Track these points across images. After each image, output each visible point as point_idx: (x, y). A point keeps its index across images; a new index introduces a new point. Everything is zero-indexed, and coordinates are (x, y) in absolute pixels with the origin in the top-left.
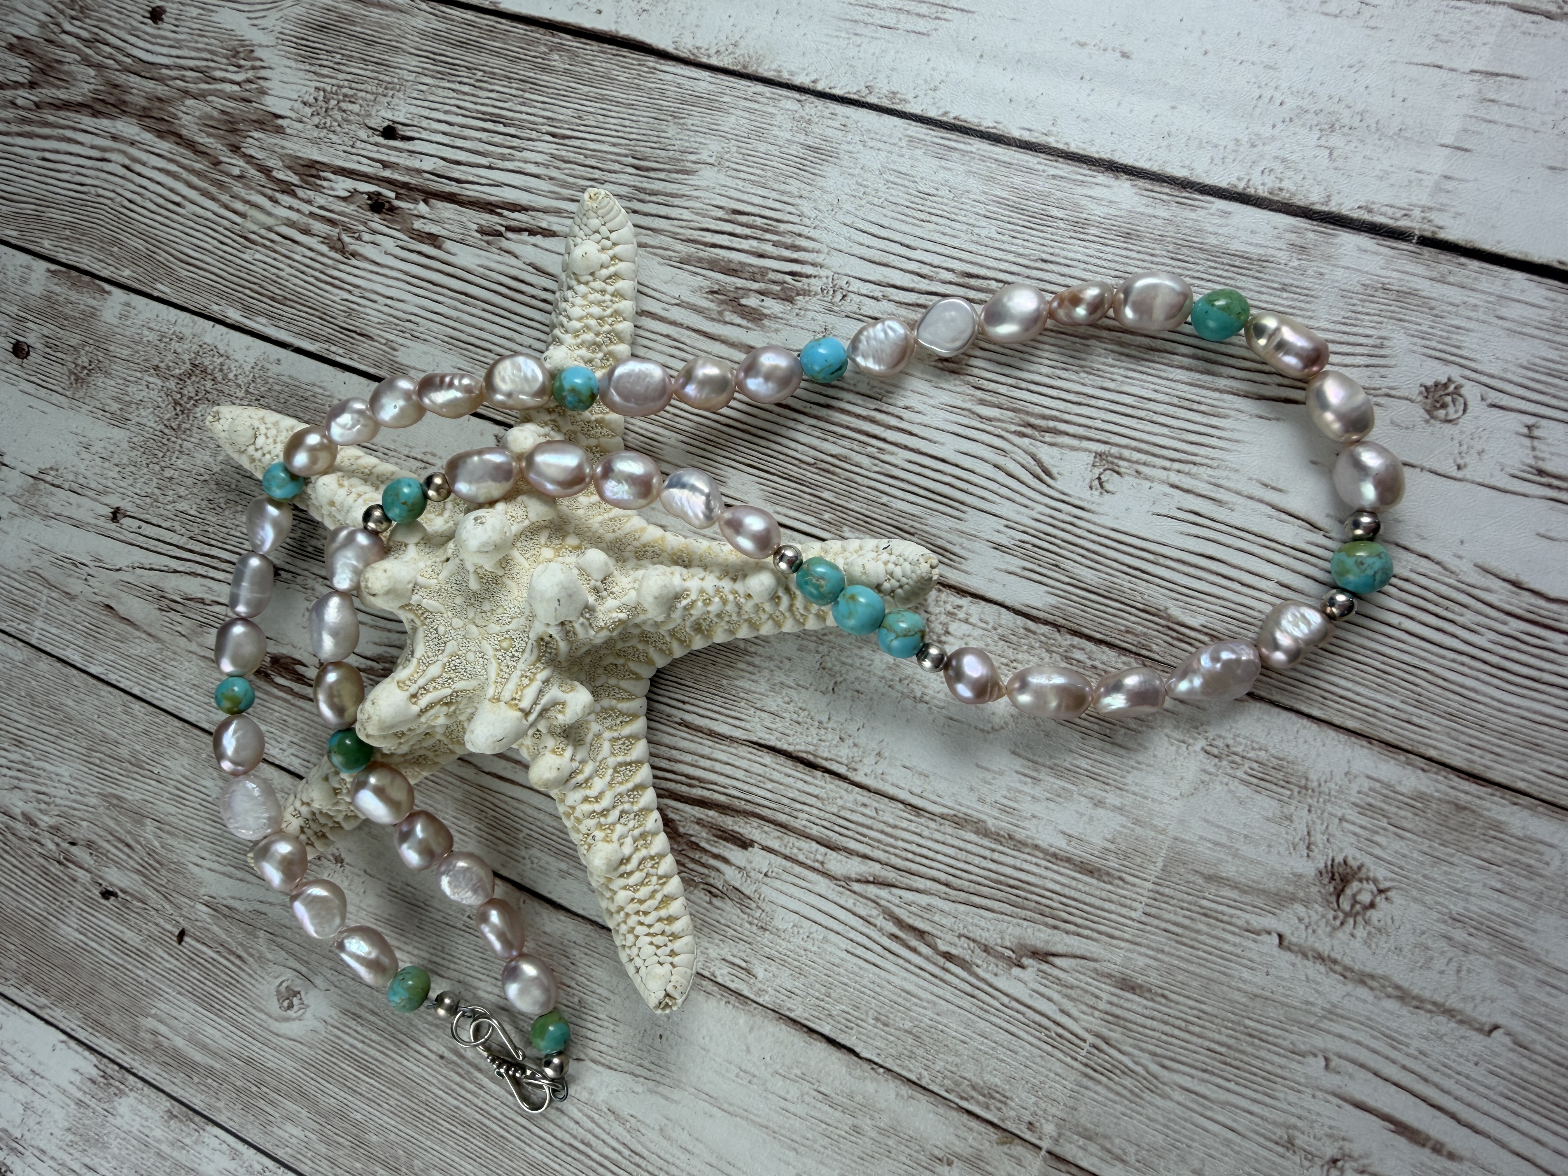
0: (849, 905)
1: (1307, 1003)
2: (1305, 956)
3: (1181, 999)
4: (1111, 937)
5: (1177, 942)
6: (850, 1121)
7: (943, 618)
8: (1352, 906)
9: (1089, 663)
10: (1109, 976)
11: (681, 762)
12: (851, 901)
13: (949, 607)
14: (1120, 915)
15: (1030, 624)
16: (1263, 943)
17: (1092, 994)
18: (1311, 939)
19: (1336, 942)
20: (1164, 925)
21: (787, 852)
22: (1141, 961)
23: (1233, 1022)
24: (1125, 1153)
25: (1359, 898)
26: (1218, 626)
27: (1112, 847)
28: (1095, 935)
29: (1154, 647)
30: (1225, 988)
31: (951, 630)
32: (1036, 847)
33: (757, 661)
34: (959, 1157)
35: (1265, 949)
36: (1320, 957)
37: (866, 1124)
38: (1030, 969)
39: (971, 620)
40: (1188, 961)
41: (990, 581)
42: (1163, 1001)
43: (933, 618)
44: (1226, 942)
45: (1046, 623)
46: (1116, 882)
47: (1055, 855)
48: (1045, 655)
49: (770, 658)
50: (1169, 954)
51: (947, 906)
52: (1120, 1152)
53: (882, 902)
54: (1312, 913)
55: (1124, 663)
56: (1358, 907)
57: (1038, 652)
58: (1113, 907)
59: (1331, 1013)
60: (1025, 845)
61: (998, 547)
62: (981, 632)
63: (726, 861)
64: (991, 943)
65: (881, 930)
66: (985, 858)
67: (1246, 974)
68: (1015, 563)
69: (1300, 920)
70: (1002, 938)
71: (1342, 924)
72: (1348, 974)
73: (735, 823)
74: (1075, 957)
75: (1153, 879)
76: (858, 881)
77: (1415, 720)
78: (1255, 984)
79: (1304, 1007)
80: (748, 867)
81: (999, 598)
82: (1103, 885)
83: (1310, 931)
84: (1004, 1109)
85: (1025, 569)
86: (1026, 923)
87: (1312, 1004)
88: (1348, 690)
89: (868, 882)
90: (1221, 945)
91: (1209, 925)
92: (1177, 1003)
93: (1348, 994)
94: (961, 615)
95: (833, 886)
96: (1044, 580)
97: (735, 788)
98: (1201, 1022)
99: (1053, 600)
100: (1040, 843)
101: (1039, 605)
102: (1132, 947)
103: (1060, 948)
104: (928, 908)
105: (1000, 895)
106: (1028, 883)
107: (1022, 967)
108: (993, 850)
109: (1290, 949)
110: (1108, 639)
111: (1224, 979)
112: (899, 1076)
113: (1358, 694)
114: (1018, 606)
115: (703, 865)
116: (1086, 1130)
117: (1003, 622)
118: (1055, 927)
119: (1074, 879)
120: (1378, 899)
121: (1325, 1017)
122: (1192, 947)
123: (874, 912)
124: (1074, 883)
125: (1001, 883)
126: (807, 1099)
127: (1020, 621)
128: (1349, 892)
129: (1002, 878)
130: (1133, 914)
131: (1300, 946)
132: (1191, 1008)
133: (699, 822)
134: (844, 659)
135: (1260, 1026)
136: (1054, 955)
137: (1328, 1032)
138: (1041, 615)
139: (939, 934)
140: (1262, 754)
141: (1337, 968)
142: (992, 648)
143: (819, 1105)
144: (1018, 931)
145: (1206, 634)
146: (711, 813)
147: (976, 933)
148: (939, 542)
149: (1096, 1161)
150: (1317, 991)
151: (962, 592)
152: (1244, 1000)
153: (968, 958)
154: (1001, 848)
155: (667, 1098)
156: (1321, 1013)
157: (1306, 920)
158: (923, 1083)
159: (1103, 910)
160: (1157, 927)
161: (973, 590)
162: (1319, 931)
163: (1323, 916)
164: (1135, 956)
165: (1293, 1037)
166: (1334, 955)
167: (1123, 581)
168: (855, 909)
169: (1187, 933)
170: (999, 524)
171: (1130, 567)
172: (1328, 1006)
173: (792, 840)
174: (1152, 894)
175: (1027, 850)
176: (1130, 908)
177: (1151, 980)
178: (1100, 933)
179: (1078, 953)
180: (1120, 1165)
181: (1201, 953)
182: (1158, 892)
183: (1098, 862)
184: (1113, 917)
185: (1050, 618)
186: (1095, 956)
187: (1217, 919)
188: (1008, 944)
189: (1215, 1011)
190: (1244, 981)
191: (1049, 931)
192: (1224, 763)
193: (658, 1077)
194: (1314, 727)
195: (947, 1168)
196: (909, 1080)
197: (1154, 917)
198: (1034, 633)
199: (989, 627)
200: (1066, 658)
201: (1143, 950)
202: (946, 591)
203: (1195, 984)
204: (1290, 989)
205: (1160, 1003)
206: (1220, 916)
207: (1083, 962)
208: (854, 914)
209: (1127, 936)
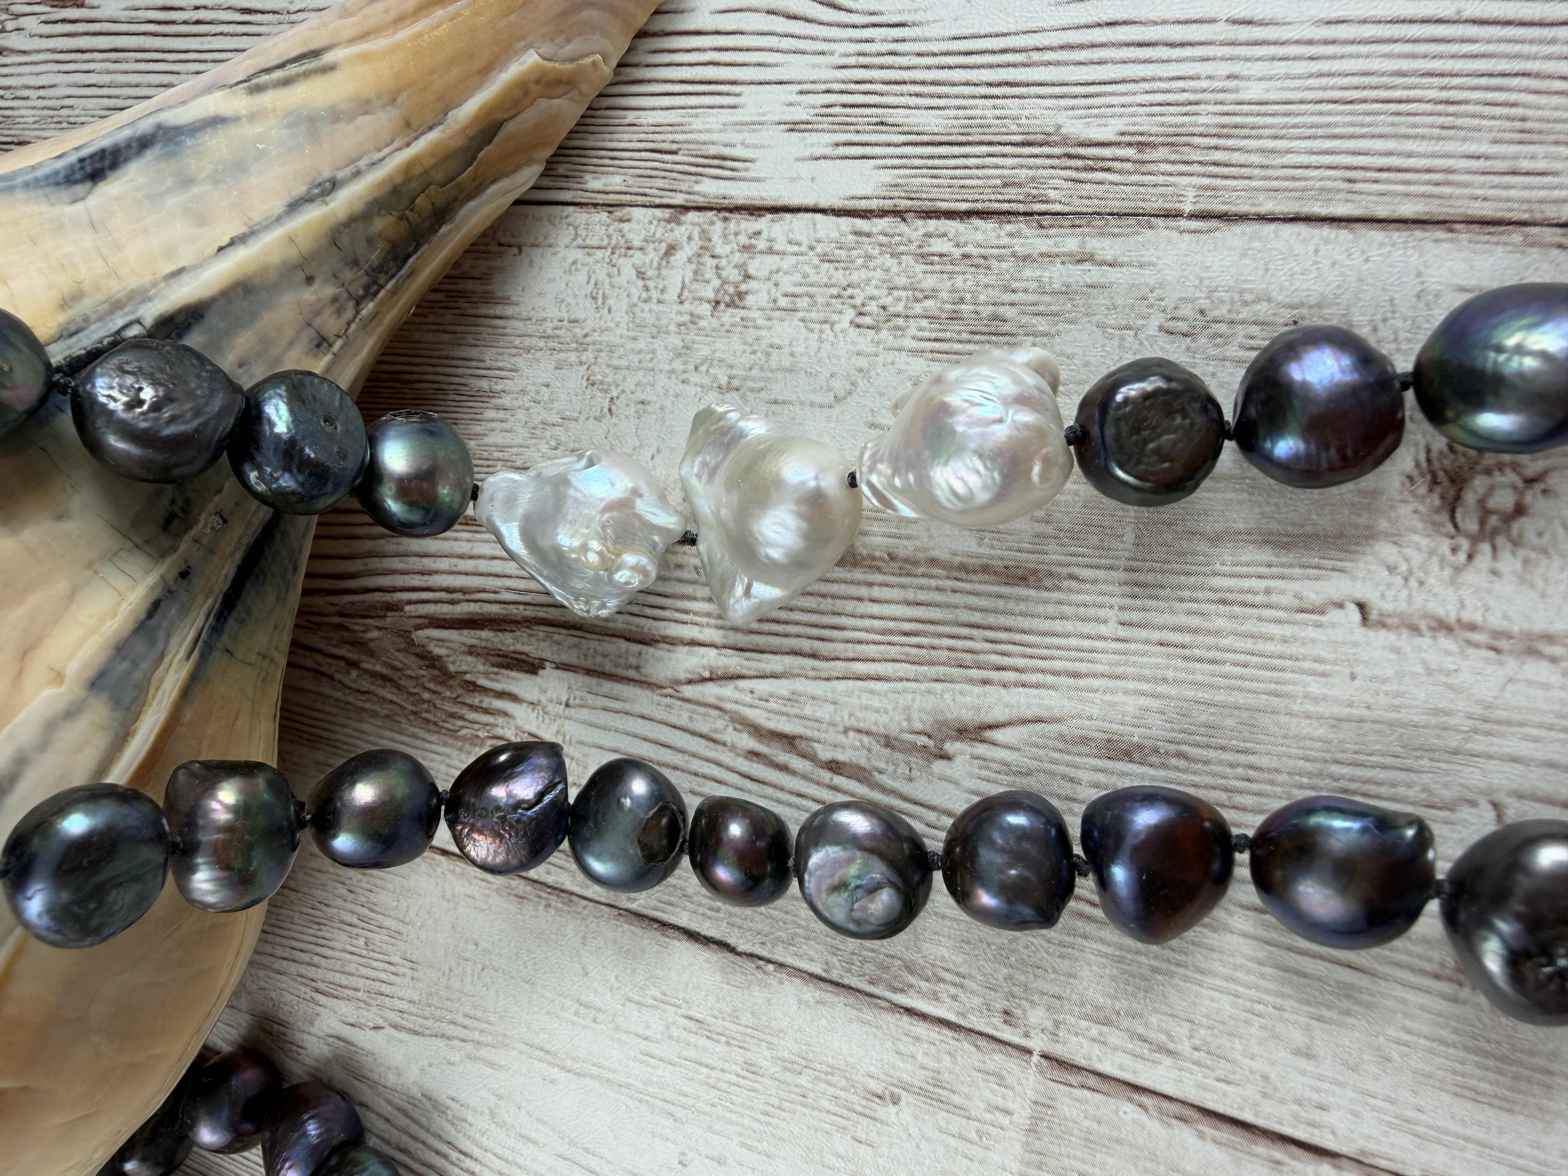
0: (683, 722)
1: (1438, 712)
2: (1414, 629)
3: (1212, 754)
4: (1076, 675)
5: (1185, 658)
6: (739, 1056)
7: (738, 258)
8: (1482, 522)
9: (957, 252)
10: (1085, 740)
11: (436, 572)
12: (685, 715)
13: (743, 240)
14: (1083, 636)
15: (861, 224)
16: (1333, 625)
17: (1064, 777)
18: (1419, 599)
19: (1465, 593)
20: (1157, 635)
21: (588, 664)
22: (1132, 704)
23: (1310, 775)
24: (1171, 1038)
25: (1491, 503)
26: (1146, 124)
27: (1049, 529)
28: (1050, 679)
29: (1052, 194)
30: (1283, 719)
31: (751, 271)
32: (933, 562)
33: (506, 401)
34: (907, 1088)
35: (1338, 635)
36: (1442, 626)
37: (762, 1056)
38: (959, 760)
39: (777, 247)
40: (1211, 686)
41: (792, 180)
42: (1182, 763)
43: (723, 262)
44: (1269, 638)
45: (883, 213)
46: (1066, 584)
47: (963, 567)
48: (891, 263)
49: (523, 392)
50: (1176, 682)
51: (819, 688)
52: (1163, 1038)
53: (728, 706)
54: (1410, 552)
55: (1011, 235)
56: (1493, 520)
57: (879, 261)
58: (1068, 626)
59: (1486, 721)
60: (916, 563)
61: (794, 127)
62: (793, 260)
63: (513, 698)
64: (894, 731)
65: (733, 748)
66: (860, 599)
67: (1315, 687)
68: (821, 142)
69: (1392, 569)
70: (909, 719)
71: (1470, 557)
72: (1503, 644)
73: (516, 639)
74: (1025, 722)
75: (1123, 563)
76: (690, 682)
77: (1525, 165)
78: (1336, 701)
79: (1433, 721)
80: (543, 699)
81: (810, 201)
82: (1045, 594)
83: (1413, 584)
84: (962, 996)
85: (837, 145)
86: (939, 686)
87: (1447, 713)
88: (1390, 154)
89: (704, 680)
90: (1261, 646)
91: (1233, 617)
92: (1207, 762)
93: (1511, 680)
94: (762, 244)
95: (657, 698)
96: (868, 150)
97: (509, 589)
98: (1254, 787)
99: (887, 176)
100: (936, 553)
101: (869, 192)
102: (1111, 683)
103: (997, 714)
104: (793, 699)
105: (893, 651)
106: (932, 622)
107: (946, 757)
108: (870, 585)
109: (1384, 625)
110: (979, 206)
111: (1276, 702)
112: (799, 972)
113: (1410, 155)
114: (838, 204)
115: (487, 711)
116: (1098, 1008)
117: (821, 234)
118: (985, 682)
119: (1000, 596)
120: (1528, 498)
121: (1476, 731)
122: (1213, 662)
123: (720, 724)
124: (1001, 604)
125: (891, 632)
126: (675, 1032)
127: (846, 223)
128: (1470, 498)
129: (892, 625)
130: (1103, 630)
131: (1400, 615)
132: (1231, 765)
133: (472, 651)
134: (616, 362)
135: (1359, 772)
136: (991, 727)
137: (1490, 757)
138: (873, 204)
139: (816, 735)
140: (1263, 307)
141: (1476, 637)
142: (813, 278)
143: (693, 1039)
144: (930, 702)
145: (1130, 144)
146: (485, 634)
147: (869, 720)
148: (713, 150)
149: (1127, 1060)
150: (1450, 687)
151: (755, 210)
152: (1321, 732)
153: (863, 762)
154: (880, 578)
155: (491, 1064)
156: (1466, 724)
157: (1403, 567)
158: (834, 976)
159: (1055, 635)
160: (1147, 642)
161: (770, 203)
162: (1432, 580)
163: (1432, 553)
164: (1119, 698)
165: (1426, 778)
166: (1466, 616)
167: (985, 110)
168: (691, 726)
169: (1199, 639)
170: (788, 93)
171: (990, 85)
172: (1478, 710)
173: (593, 644)
174: (1127, 589)
175: (920, 570)
176: (1097, 620)
177: (1154, 732)
178: (1056, 673)
179: (1029, 714)
180: (1168, 1061)
181: (1228, 669)
182: (1137, 584)
183: (1031, 560)
184: (1073, 642)
185: (888, 204)
186: (1056, 713)
187: (1244, 604)
188: (918, 726)
189: (1274, 763)
190: (1315, 700)
191: (977, 690)
192: (1203, 340)
193: (476, 1036)
194: (1343, 234)
195: (892, 1109)
196: (811, 975)
197: (1138, 626)
198: (868, 235)
199: (804, 249)
200: (922, 256)
201: (1131, 685)
202: (735, 216)
203: (1229, 722)
204: (1399, 694)
205: (1177, 769)
206: (1249, 598)
207: (1038, 727)
208: (693, 733)
209: (1100, 668)
